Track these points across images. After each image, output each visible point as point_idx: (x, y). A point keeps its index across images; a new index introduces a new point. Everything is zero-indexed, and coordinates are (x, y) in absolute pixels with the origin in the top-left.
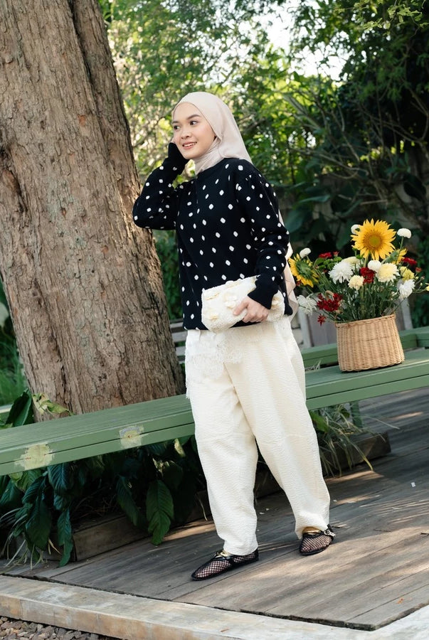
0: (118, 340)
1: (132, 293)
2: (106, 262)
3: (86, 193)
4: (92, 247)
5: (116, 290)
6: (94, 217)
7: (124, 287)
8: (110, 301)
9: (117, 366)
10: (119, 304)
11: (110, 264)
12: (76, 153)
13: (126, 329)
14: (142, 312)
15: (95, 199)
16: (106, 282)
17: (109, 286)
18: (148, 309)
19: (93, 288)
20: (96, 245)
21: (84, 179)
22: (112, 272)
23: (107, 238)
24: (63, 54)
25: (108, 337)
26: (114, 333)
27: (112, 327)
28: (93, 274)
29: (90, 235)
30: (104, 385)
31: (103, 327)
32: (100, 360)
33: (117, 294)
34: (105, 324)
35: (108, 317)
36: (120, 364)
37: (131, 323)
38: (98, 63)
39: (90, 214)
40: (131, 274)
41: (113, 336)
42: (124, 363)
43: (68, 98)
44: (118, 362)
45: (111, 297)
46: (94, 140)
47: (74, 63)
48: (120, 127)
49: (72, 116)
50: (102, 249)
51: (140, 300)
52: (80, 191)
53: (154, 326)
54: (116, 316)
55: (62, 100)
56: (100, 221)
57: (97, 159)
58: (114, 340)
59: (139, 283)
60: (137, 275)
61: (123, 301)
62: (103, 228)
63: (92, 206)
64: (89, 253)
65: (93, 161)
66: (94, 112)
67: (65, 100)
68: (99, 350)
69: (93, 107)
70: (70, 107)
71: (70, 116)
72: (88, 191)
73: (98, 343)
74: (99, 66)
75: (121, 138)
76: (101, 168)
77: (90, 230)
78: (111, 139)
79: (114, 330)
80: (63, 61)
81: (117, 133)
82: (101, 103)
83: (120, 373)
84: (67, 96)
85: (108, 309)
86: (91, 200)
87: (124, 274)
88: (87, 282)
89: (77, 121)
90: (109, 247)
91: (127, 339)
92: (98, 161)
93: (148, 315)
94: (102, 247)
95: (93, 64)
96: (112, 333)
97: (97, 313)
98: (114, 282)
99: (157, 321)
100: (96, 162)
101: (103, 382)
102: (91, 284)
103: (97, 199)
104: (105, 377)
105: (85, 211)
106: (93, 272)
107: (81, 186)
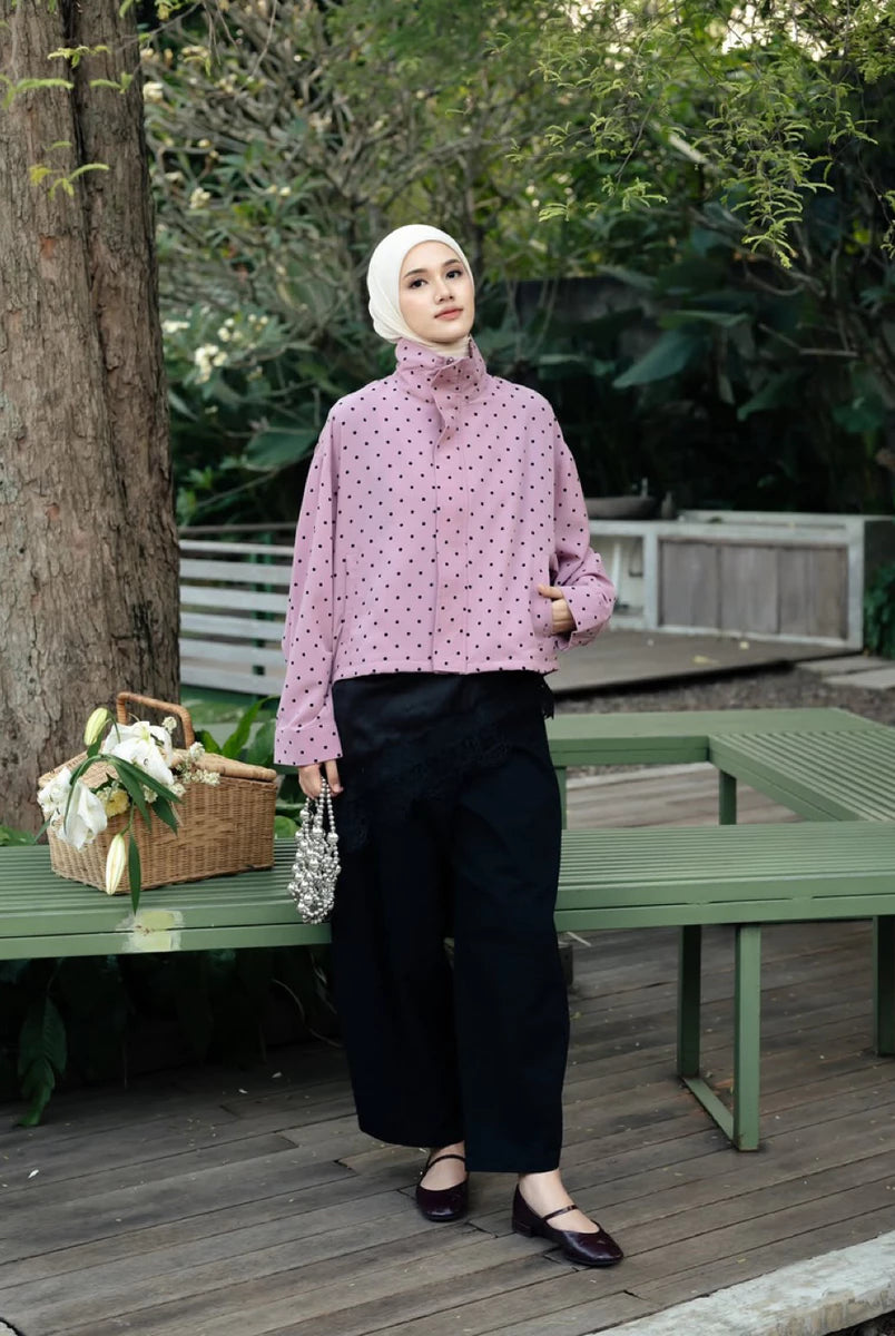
0: (49, 694)
1: (95, 605)
2: (50, 536)
3: (32, 394)
4: (28, 502)
5: (62, 594)
6: (40, 444)
7: (80, 592)
8: (47, 616)
9: (40, 745)
10: (63, 624)
11: (58, 542)
12: (25, 312)
13: (69, 675)
14: (110, 644)
15: (48, 408)
16: (44, 577)
17: (50, 583)
18: (125, 638)
19: (18, 583)
20: (35, 500)
21: (33, 364)
22: (59, 558)
23: (60, 488)
24: (29, 110)
25: (33, 685)
26: (45, 680)
27: (42, 667)
28: (21, 556)
29: (27, 478)
30: (10, 775)
31: (24, 663)
32: (9, 727)
33: (64, 603)
34: (30, 657)
35: (39, 645)
36: (47, 740)
37: (81, 664)
38: (105, 130)
39: (33, 436)
40: (99, 565)
41: (41, 683)
42: (54, 739)
43: (26, 199)
44: (44, 736)
45: (50, 606)
46: (65, 288)
47: (49, 128)
48: (134, 262)
49: (28, 236)
50: (46, 510)
51: (109, 620)
52: (21, 388)
53: (132, 673)
54: (55, 645)
55: (13, 202)
56: (52, 454)
57: (67, 327)
58: (43, 692)
59: (114, 585)
60: (113, 569)
61: (72, 618)
62: (55, 469)
63: (39, 420)
64: (20, 512)
65: (56, 331)
66: (75, 233)
67: (19, 203)
68: (11, 706)
69: (77, 220)
70: (26, 218)
71: (23, 235)
72: (36, 390)
73: (11, 692)
74: (107, 134)
75: (131, 285)
76: (71, 347)
77: (30, 467)
78: (109, 285)
79: (46, 673)
80: (28, 124)
81: (123, 274)
82: (100, 211)
83: (46, 758)
84: (23, 196)
85: (40, 630)
86: (39, 409)
87: (84, 565)
88: (8, 570)
89: (37, 248)
90: (62, 506)
91: (68, 695)
92: (68, 332)
93: (123, 652)
94: (48, 506)
95: (93, 131)
96: (41, 677)
97: (19, 634)
98: (60, 578)
99: (141, 662)
100: (63, 333)
101: (10, 770)
102: (15, 575)
103: (52, 408)
104: (15, 760)
105: (24, 428)
106: (22, 551)
107: (24, 378)
